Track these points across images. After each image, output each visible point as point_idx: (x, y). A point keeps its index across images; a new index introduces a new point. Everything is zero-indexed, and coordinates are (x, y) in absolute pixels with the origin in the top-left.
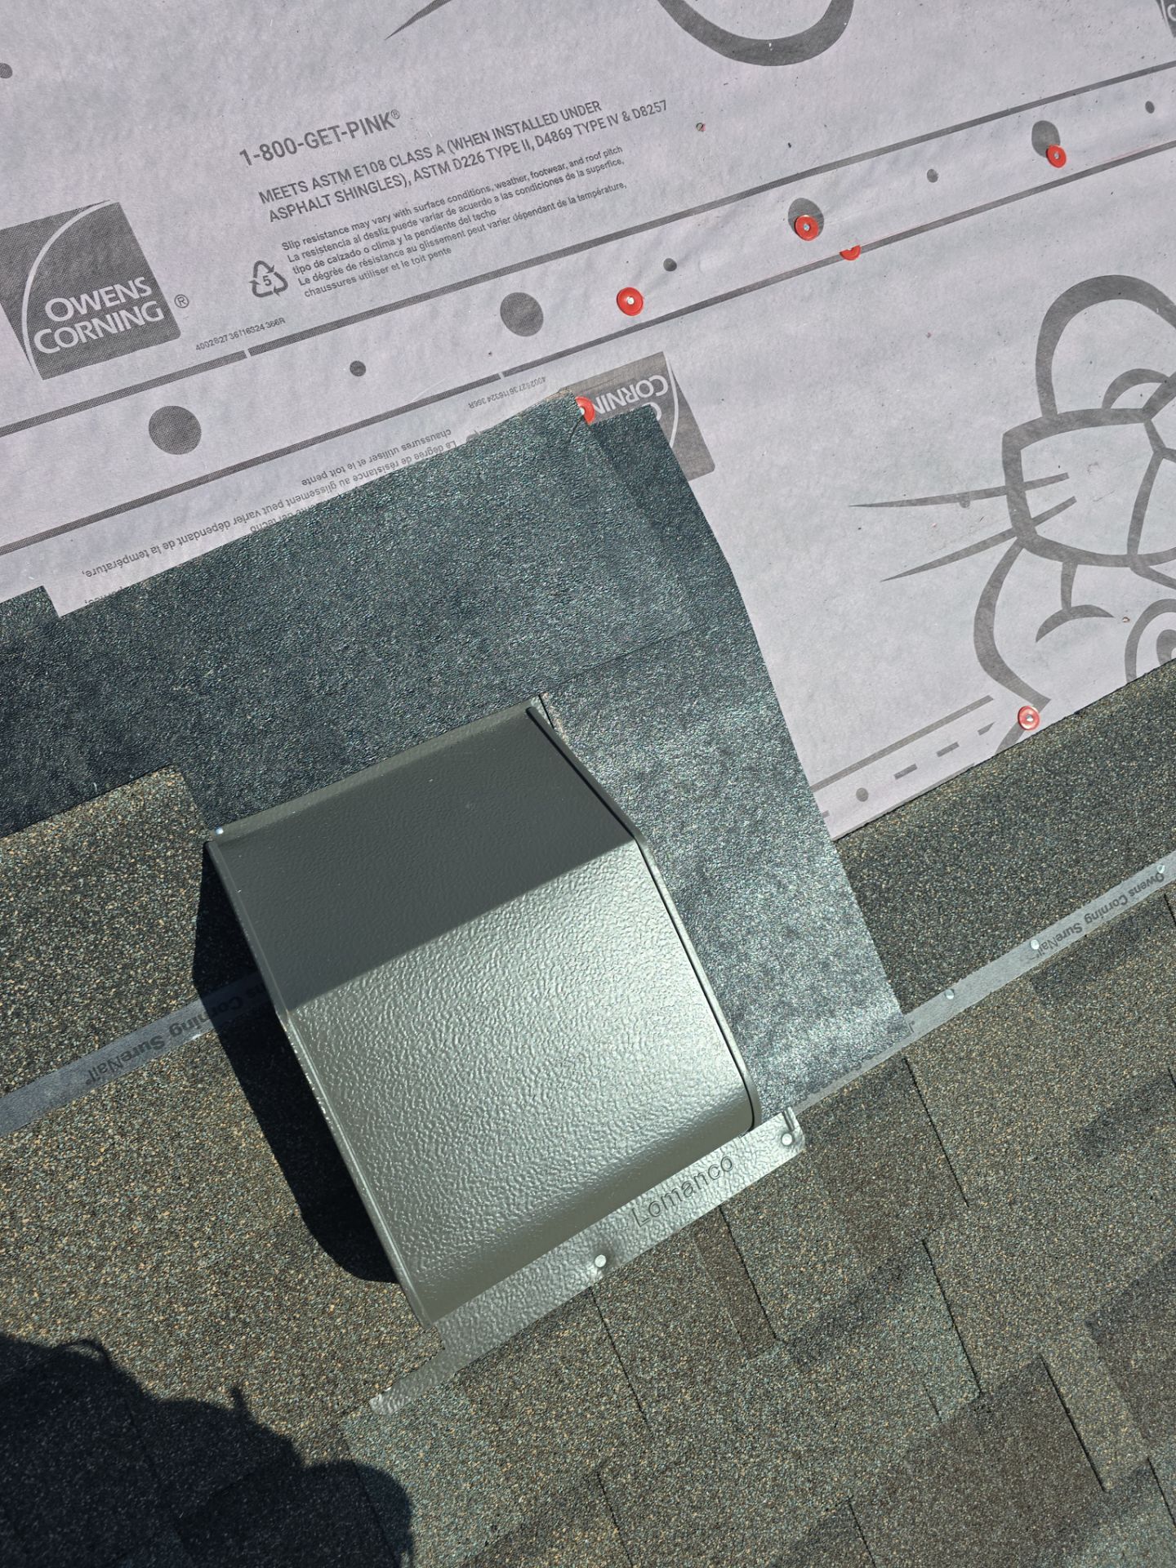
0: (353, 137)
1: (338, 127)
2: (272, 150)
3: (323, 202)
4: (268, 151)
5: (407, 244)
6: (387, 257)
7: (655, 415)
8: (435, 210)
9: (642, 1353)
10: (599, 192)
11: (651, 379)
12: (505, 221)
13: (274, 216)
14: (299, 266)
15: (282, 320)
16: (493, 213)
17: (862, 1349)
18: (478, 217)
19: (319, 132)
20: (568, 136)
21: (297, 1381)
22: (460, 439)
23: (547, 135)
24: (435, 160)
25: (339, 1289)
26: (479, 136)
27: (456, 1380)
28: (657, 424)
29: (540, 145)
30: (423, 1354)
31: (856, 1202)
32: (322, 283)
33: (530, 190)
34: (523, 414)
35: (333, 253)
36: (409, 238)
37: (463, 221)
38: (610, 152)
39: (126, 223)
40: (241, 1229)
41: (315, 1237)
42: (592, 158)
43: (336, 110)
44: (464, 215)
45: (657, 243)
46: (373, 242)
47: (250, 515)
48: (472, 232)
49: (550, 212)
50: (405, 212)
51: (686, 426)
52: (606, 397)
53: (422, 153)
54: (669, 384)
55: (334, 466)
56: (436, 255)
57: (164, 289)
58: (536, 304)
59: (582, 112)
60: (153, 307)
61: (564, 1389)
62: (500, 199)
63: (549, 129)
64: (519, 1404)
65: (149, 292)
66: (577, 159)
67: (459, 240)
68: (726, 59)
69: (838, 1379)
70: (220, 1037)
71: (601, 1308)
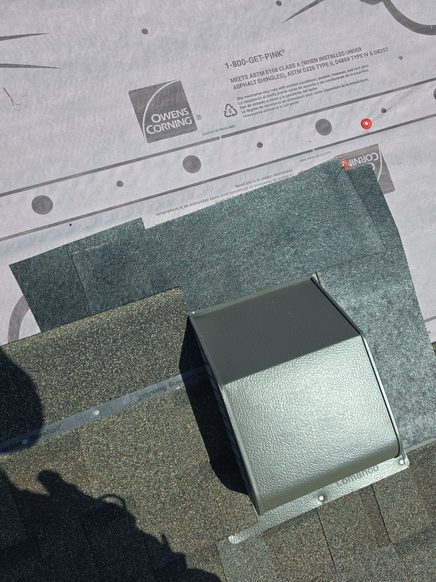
0: (267, 59)
1: (261, 55)
2: (237, 63)
3: (253, 83)
4: (235, 64)
5: (282, 99)
6: (275, 104)
7: (372, 168)
8: (294, 87)
9: (335, 538)
10: (358, 82)
11: (372, 154)
12: (320, 92)
13: (235, 88)
14: (242, 106)
15: (234, 126)
16: (316, 89)
17: (426, 552)
18: (310, 90)
19: (254, 57)
20: (348, 60)
21: (202, 525)
22: (295, 173)
23: (340, 60)
24: (296, 69)
25: (221, 492)
26: (314, 60)
27: (262, 535)
28: (373, 171)
29: (336, 64)
30: (250, 523)
31: (429, 492)
32: (250, 113)
33: (331, 80)
34: (321, 165)
35: (255, 102)
36: (284, 97)
37: (304, 91)
38: (364, 67)
39: (182, 88)
40: (187, 463)
41: (214, 470)
42: (356, 69)
43: (262, 49)
44: (305, 89)
45: (380, 101)
46: (270, 98)
47: (216, 197)
48: (307, 96)
49: (338, 89)
50: (283, 87)
51: (384, 173)
52: (353, 160)
53: (292, 66)
54: (379, 156)
55: (248, 181)
56: (293, 104)
57: (193, 113)
58: (329, 123)
59: (354, 51)
60: (189, 119)
61: (303, 546)
62: (320, 83)
63: (341, 58)
64: (285, 549)
65: (188, 113)
66: (351, 69)
67: (302, 99)
68: (413, 32)
69: (414, 563)
70: (186, 389)
71: (320, 517)
